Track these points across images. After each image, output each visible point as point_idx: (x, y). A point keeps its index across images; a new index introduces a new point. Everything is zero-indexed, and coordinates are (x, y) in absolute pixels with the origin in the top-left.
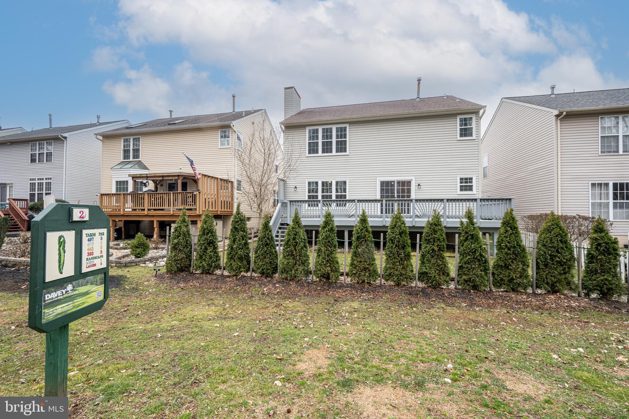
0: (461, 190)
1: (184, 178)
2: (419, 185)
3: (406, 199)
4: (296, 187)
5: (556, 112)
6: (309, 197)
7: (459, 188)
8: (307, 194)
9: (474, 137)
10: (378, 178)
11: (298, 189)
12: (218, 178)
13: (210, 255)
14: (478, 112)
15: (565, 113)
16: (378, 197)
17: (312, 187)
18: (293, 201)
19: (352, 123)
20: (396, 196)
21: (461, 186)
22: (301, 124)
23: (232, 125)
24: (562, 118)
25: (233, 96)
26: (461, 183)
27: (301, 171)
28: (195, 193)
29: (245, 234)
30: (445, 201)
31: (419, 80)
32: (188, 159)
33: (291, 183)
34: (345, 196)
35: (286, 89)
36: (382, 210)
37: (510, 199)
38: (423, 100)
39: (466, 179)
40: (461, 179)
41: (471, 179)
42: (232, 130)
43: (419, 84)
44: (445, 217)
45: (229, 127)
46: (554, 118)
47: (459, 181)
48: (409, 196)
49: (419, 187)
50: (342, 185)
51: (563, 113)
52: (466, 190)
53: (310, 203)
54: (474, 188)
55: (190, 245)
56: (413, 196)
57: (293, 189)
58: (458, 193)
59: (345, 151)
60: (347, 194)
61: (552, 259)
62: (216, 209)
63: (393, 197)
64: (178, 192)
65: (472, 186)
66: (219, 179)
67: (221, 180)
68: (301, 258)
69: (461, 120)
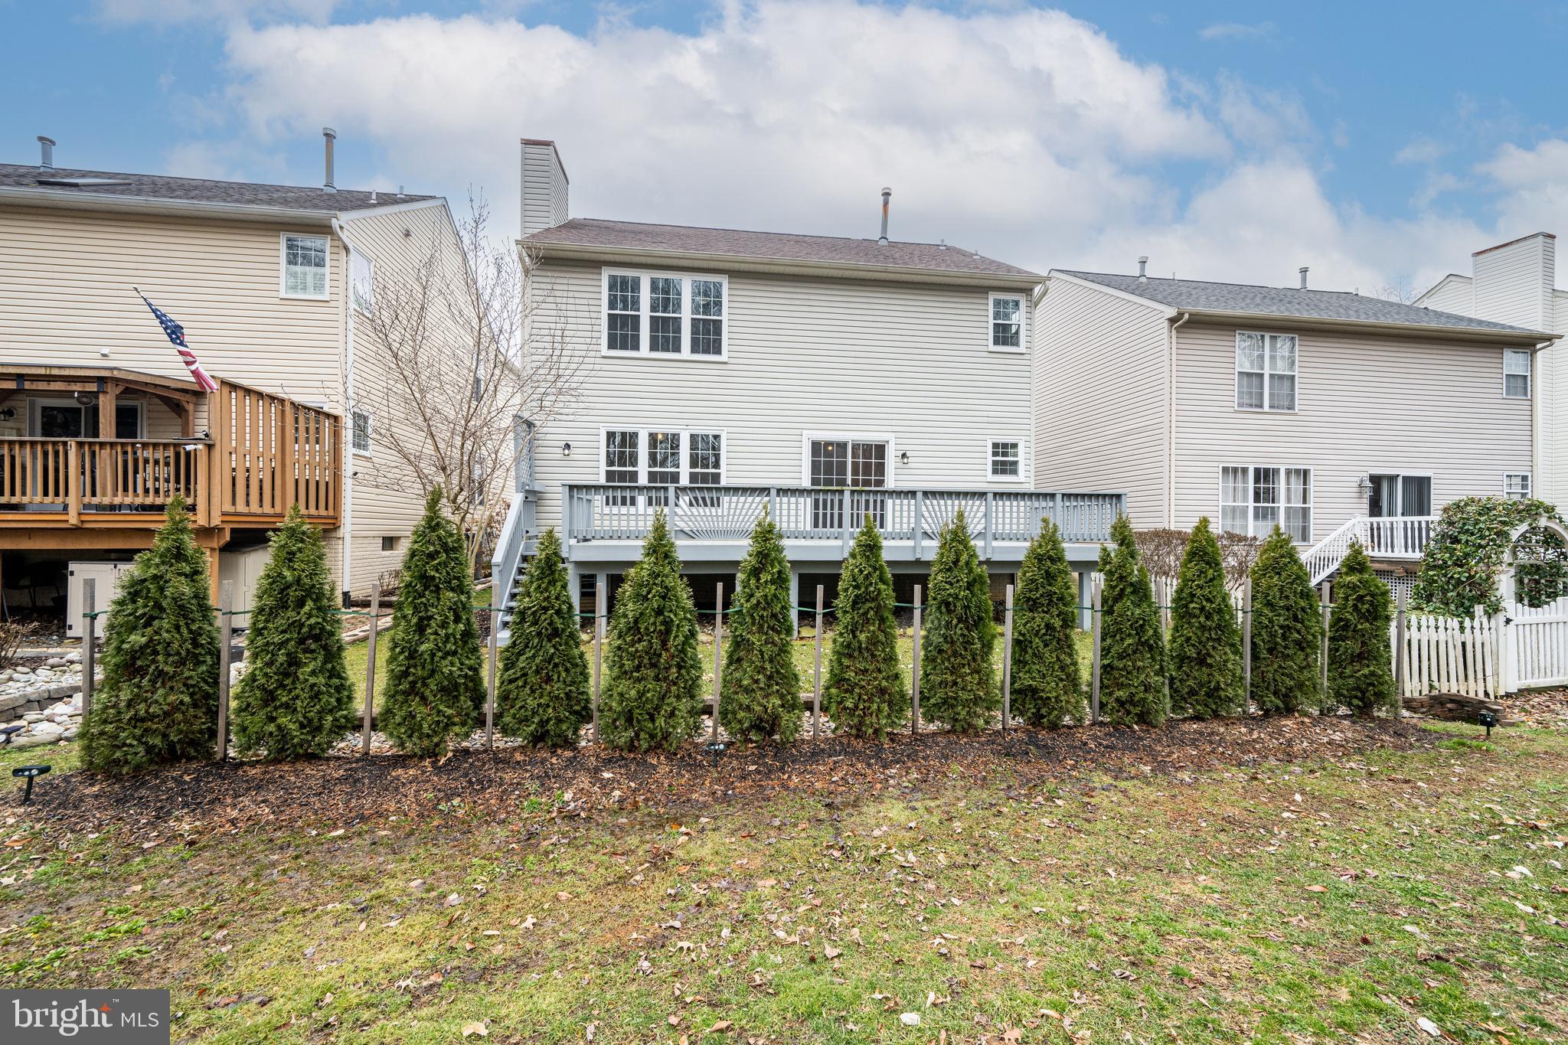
0: (995, 472)
1: (127, 391)
2: (904, 456)
3: (873, 488)
4: (568, 446)
5: (1172, 312)
6: (610, 476)
7: (990, 467)
8: (603, 467)
9: (1022, 349)
10: (805, 432)
11: (573, 451)
12: (282, 401)
13: (313, 686)
14: (1031, 290)
15: (1186, 316)
16: (806, 482)
17: (622, 446)
18: (579, 487)
19: (736, 275)
20: (849, 482)
21: (995, 463)
22: (587, 256)
23: (335, 223)
24: (1180, 326)
25: (326, 135)
26: (995, 454)
27: (591, 399)
28: (188, 448)
29: (463, 598)
30: (990, 496)
31: (887, 194)
32: (161, 317)
33: (553, 433)
34: (716, 478)
35: (527, 143)
36: (816, 516)
37: (1118, 497)
38: (893, 245)
39: (1005, 446)
40: (995, 445)
41: (1015, 446)
42: (336, 243)
43: (886, 204)
44: (989, 536)
45: (323, 229)
46: (1166, 324)
47: (990, 450)
48: (880, 483)
49: (905, 460)
50: (706, 451)
51: (1183, 314)
52: (1004, 472)
53: (653, 494)
54: (1021, 468)
55: (210, 652)
56: (890, 483)
57: (560, 451)
58: (987, 480)
59: (718, 351)
60: (723, 470)
61: (1284, 637)
62: (278, 509)
63: (843, 482)
64: (101, 439)
65: (1015, 463)
66: (288, 408)
67: (295, 406)
68: (683, 672)
69: (997, 304)
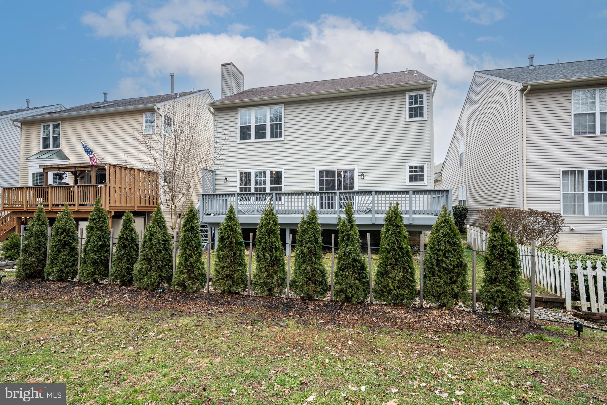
0: (411, 180)
1: (99, 169)
2: (363, 175)
3: (348, 191)
4: (226, 179)
5: (520, 87)
6: (241, 189)
7: (408, 178)
8: (238, 186)
9: (425, 118)
10: (316, 167)
11: (228, 180)
12: (134, 169)
14: (430, 88)
15: (529, 87)
16: (317, 189)
17: (245, 176)
19: (288, 103)
20: (336, 188)
21: (410, 176)
22: (231, 105)
23: (156, 108)
24: (528, 93)
25: (171, 75)
26: (410, 172)
27: (228, 160)
28: (99, 186)
29: (103, 234)
30: (373, 193)
31: (377, 53)
33: (221, 174)
34: (280, 189)
35: (223, 65)
36: (321, 204)
37: (447, 191)
38: (380, 76)
39: (416, 167)
40: (411, 167)
41: (422, 167)
42: (158, 114)
43: (377, 57)
44: (373, 212)
45: (152, 110)
46: (519, 93)
47: (408, 170)
48: (352, 188)
49: (363, 177)
50: (277, 177)
51: (527, 86)
52: (416, 180)
54: (425, 178)
56: (356, 189)
57: (223, 180)
58: (406, 184)
59: (281, 136)
60: (283, 186)
62: (133, 205)
63: (333, 188)
65: (423, 176)
66: (136, 170)
67: (140, 170)
69: (411, 97)
